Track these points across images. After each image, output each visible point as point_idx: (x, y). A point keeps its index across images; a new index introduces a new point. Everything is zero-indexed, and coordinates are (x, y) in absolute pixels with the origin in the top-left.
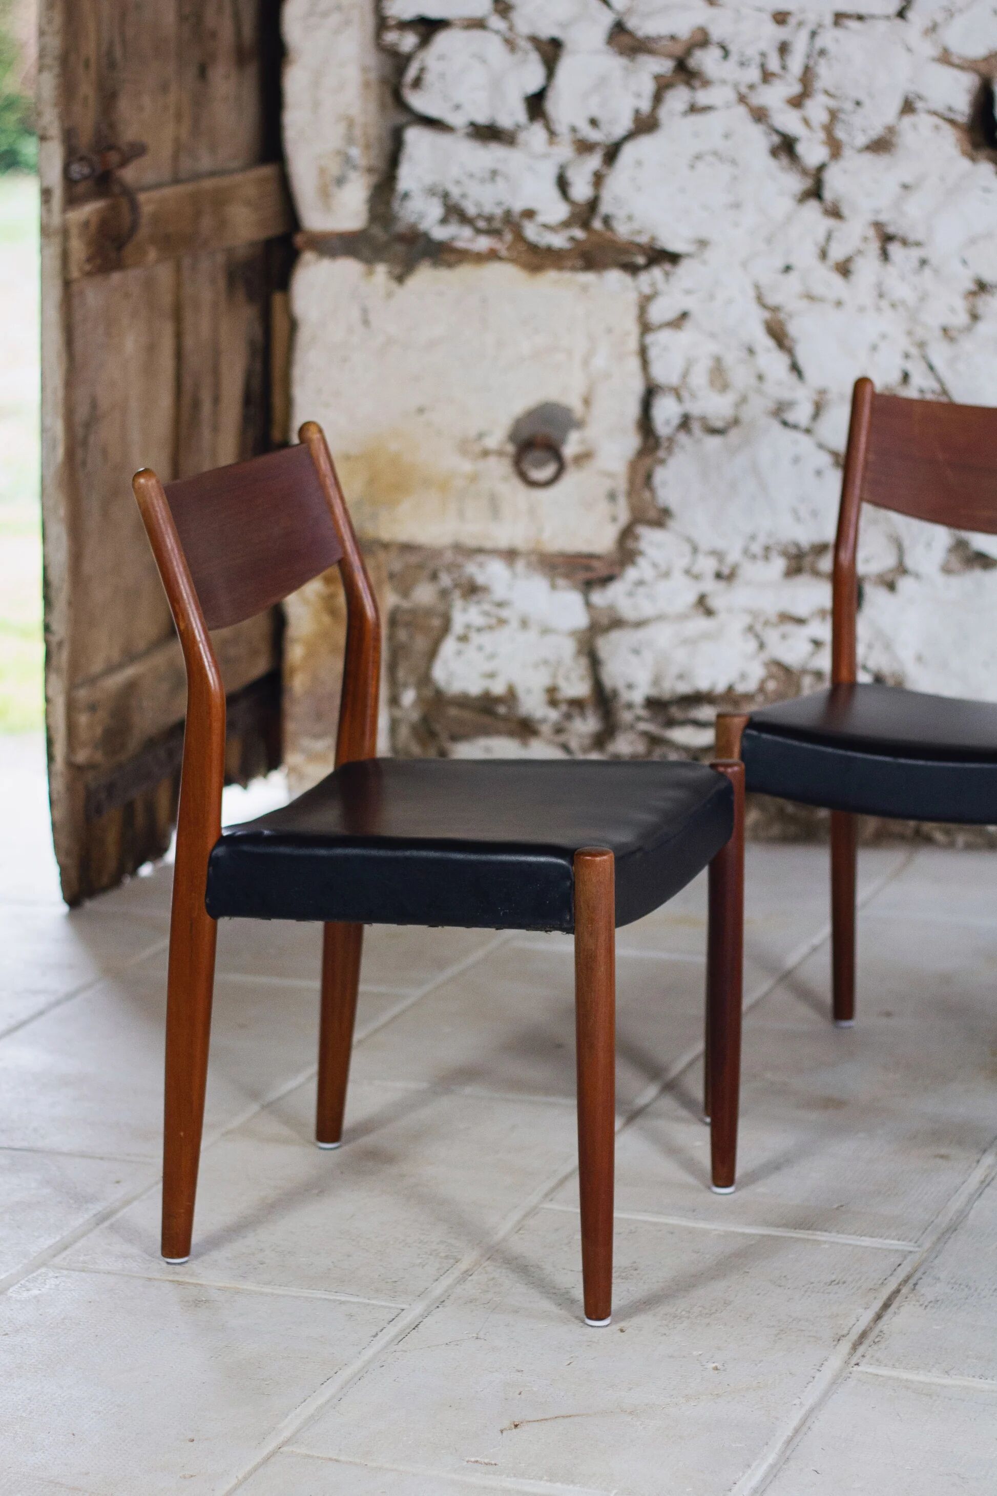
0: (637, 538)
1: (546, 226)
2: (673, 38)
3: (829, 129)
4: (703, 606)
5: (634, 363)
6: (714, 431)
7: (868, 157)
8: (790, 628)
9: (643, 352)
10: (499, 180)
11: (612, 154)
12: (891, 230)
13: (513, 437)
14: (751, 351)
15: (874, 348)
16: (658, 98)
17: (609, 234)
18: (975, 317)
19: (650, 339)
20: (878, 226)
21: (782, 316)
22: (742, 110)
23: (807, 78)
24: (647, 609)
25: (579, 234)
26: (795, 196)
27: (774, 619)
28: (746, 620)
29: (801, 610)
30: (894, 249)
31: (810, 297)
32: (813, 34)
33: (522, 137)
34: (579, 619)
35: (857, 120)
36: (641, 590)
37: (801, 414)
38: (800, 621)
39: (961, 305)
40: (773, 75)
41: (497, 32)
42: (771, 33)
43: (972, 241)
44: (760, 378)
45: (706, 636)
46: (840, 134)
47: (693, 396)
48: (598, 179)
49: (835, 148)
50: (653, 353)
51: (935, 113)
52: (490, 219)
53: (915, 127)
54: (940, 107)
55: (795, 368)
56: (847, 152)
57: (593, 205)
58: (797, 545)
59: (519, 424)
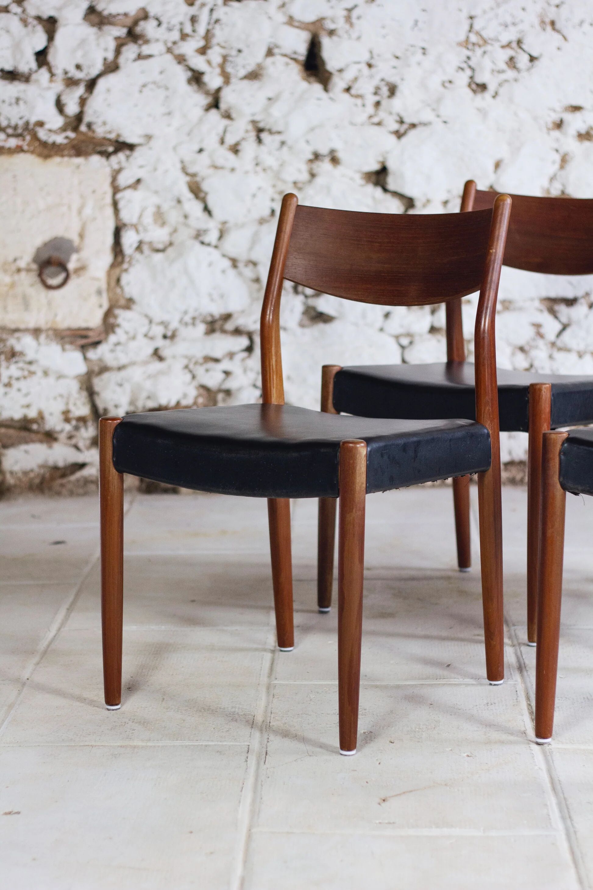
0: (116, 317)
1: (50, 131)
2: (126, 15)
3: (222, 66)
4: (157, 355)
5: (110, 211)
6: (158, 251)
7: (246, 83)
8: (211, 365)
9: (115, 204)
10: (21, 103)
11: (91, 85)
12: (261, 125)
13: (35, 260)
14: (179, 201)
15: (254, 196)
16: (118, 52)
17: (90, 134)
18: (313, 175)
19: (119, 196)
20: (254, 122)
21: (198, 179)
22: (169, 57)
23: (208, 36)
24: (123, 360)
25: (72, 135)
26: (203, 106)
27: (201, 360)
28: (185, 362)
29: (217, 354)
30: (264, 136)
31: (216, 167)
32: (212, 10)
33: (34, 77)
34: (82, 368)
35: (240, 60)
36: (119, 348)
37: (212, 237)
38: (217, 360)
39: (304, 168)
40: (187, 35)
41: (15, 14)
42: (185, 11)
43: (312, 129)
44: (186, 217)
45: (161, 373)
46: (229, 69)
47: (146, 230)
48: (83, 102)
49: (227, 78)
50: (121, 205)
51: (285, 55)
52: (15, 128)
53: (274, 63)
54: (288, 51)
55: (206, 209)
56: (233, 80)
57: (79, 118)
58: (212, 316)
59: (39, 251)
